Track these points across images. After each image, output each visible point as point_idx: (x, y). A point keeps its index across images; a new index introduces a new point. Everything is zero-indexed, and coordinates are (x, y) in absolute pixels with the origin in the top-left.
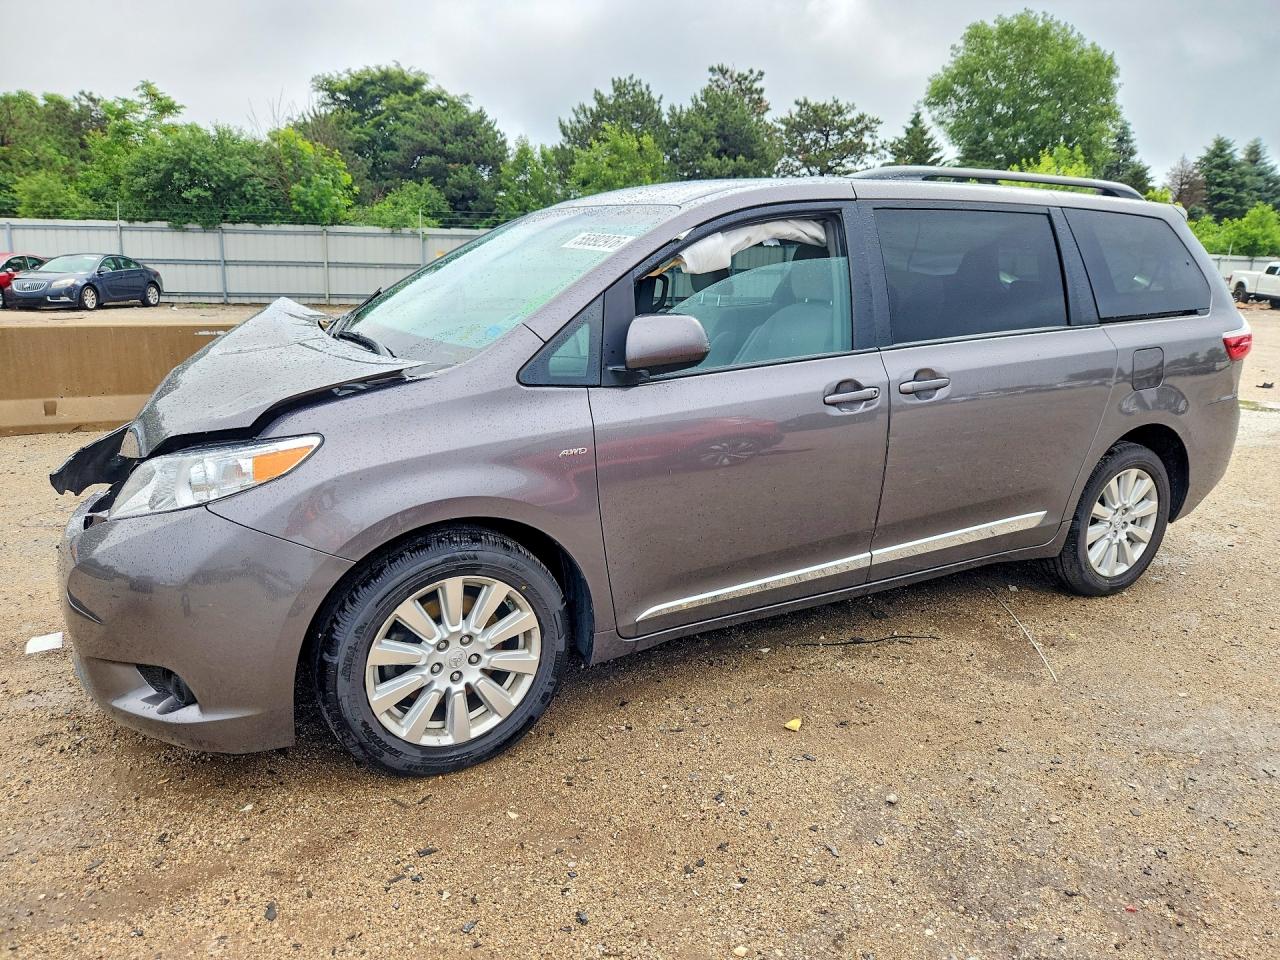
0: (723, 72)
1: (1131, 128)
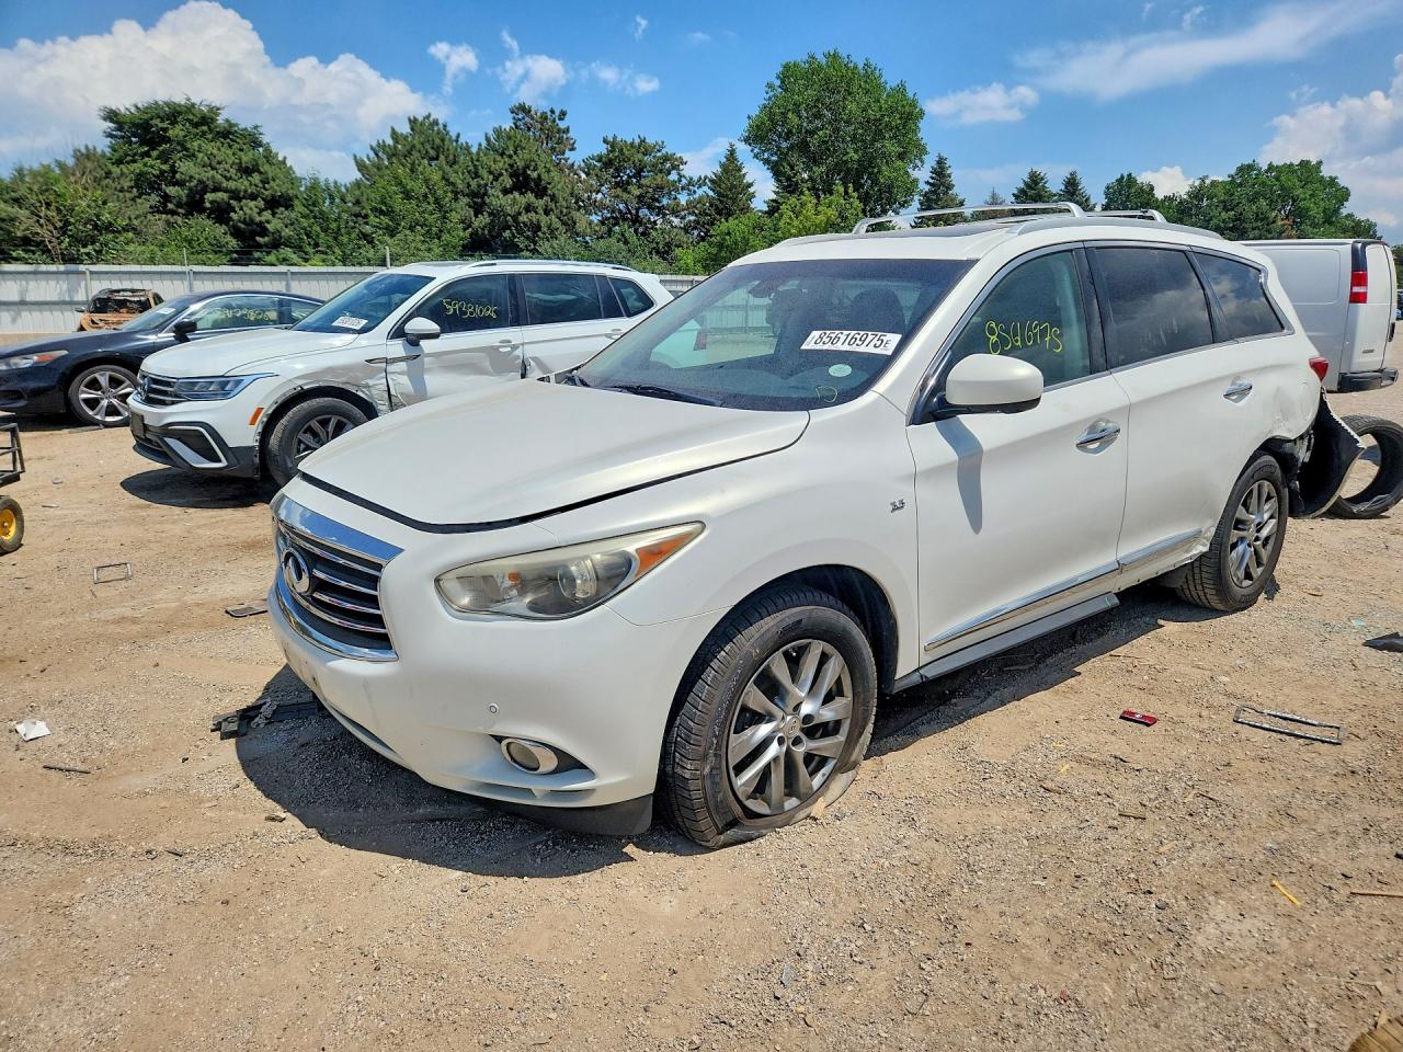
0: (524, 109)
1: (948, 163)
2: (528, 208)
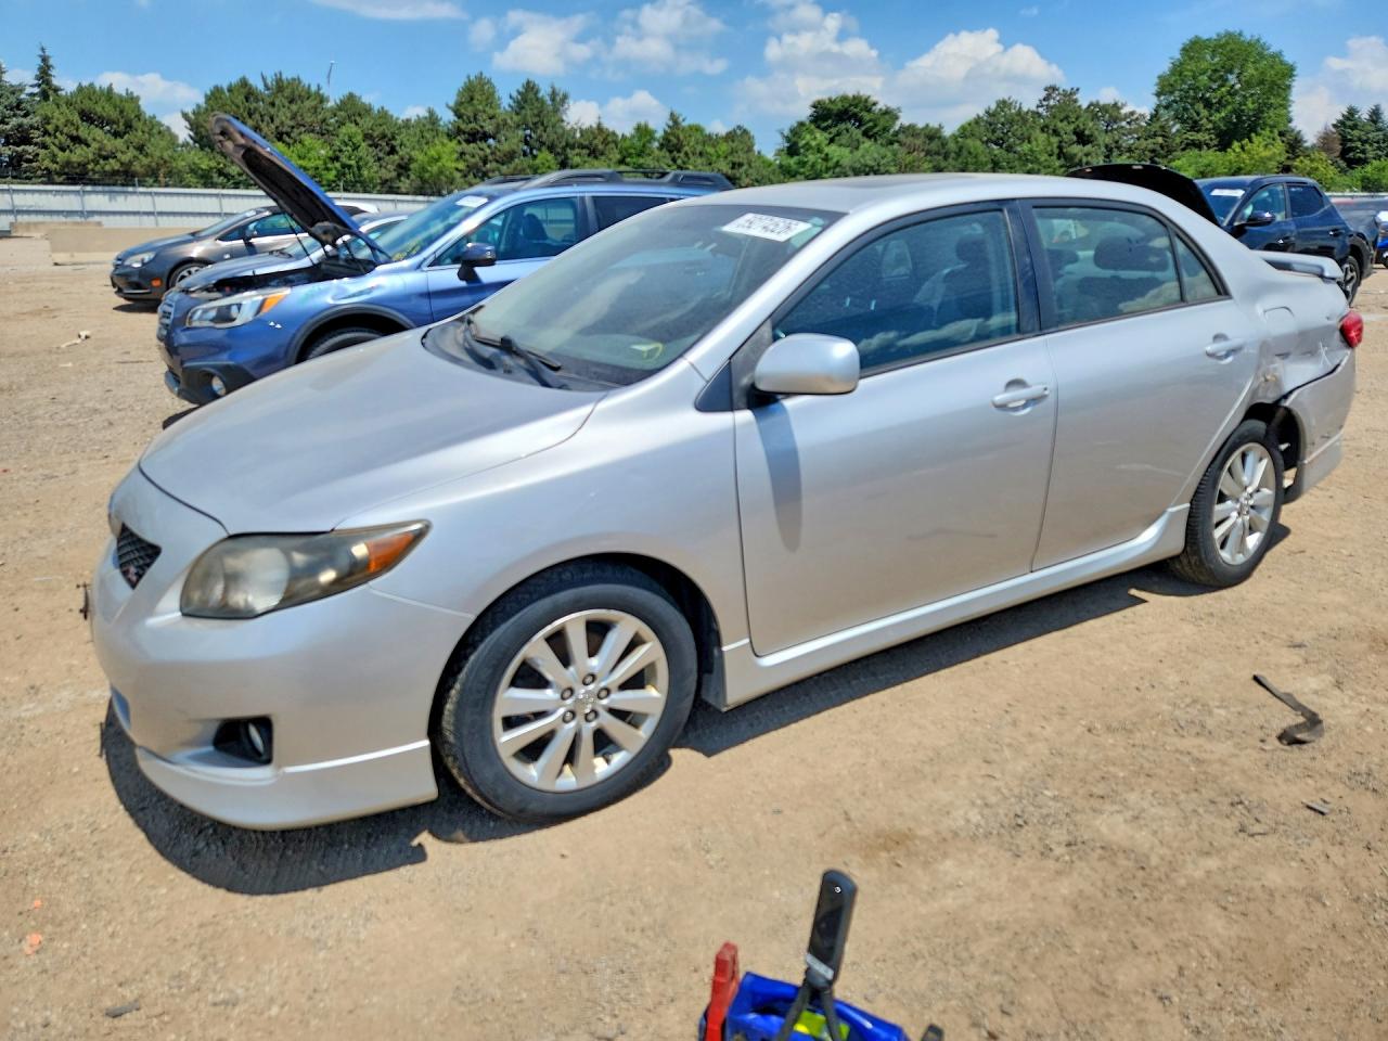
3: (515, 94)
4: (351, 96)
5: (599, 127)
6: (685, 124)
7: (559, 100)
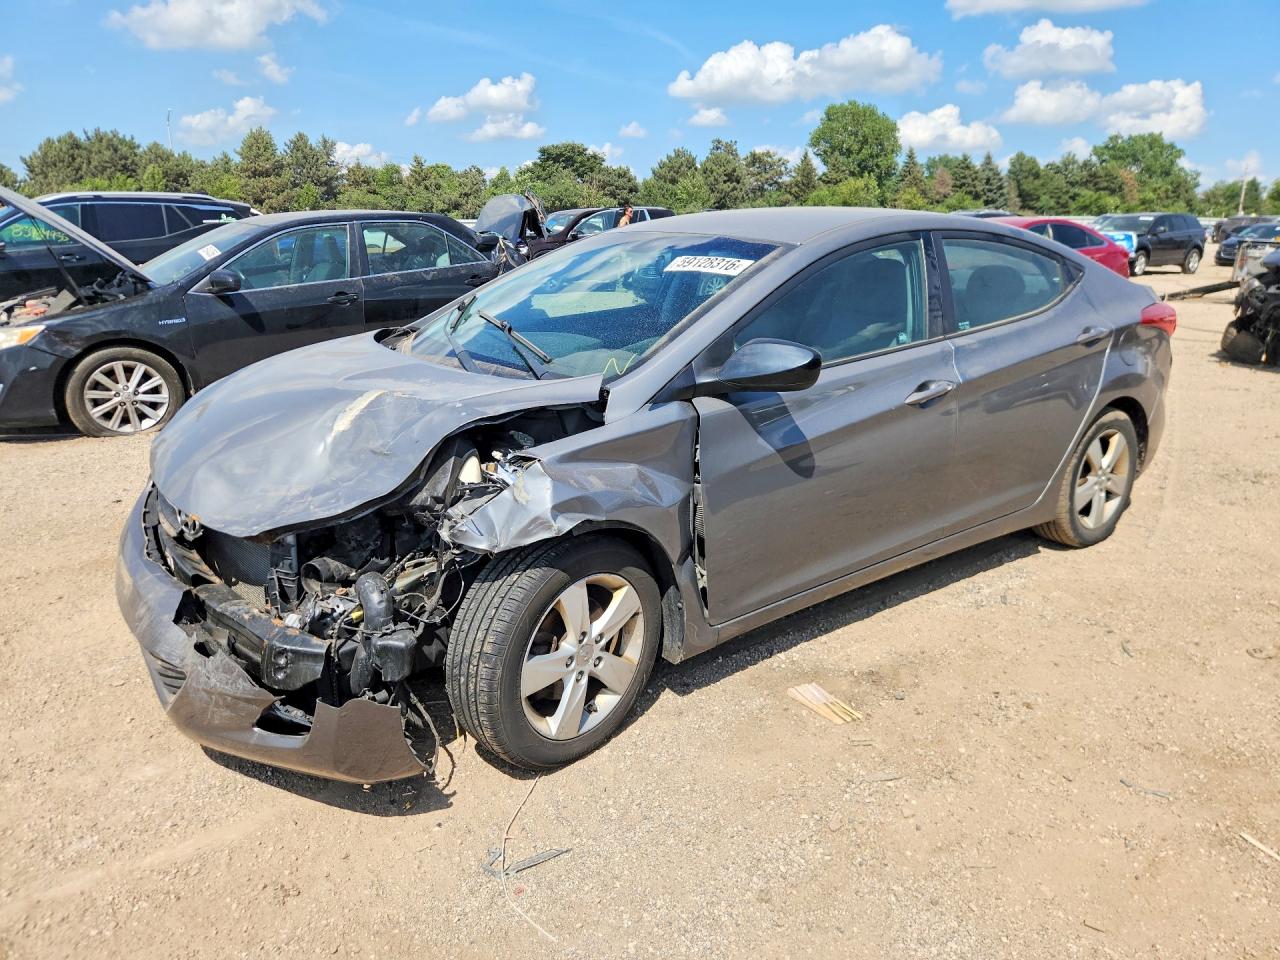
2: (734, 189)
3: (288, 143)
4: (156, 145)
5: (358, 166)
6: (426, 165)
7: (328, 147)
